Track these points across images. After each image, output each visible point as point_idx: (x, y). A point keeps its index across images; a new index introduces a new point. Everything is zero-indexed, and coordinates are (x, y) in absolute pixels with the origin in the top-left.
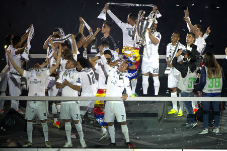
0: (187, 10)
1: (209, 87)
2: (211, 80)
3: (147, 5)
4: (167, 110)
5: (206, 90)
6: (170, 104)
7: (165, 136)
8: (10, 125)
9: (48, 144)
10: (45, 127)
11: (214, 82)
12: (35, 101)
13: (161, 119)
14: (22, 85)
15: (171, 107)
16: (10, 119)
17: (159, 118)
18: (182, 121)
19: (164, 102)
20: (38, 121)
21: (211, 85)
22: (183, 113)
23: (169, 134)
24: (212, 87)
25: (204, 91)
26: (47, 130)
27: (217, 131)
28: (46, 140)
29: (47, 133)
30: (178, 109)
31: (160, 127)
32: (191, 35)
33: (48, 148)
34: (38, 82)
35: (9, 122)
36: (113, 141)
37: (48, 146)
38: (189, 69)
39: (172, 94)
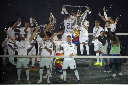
0: (104, 8)
4: (94, 63)
6: (95, 60)
7: (93, 77)
8: (8, 71)
9: (29, 81)
10: (27, 72)
11: (115, 49)
12: (22, 58)
13: (90, 68)
14: (15, 49)
15: (96, 61)
16: (8, 68)
17: (89, 67)
18: (102, 69)
20: (24, 69)
22: (103, 65)
23: (95, 76)
24: (114, 51)
26: (29, 74)
27: (121, 74)
28: (28, 79)
29: (29, 75)
30: (100, 62)
31: (90, 72)
32: (108, 22)
33: (29, 83)
34: (24, 48)
36: (65, 80)
37: (29, 82)
38: (107, 41)
39: (96, 54)
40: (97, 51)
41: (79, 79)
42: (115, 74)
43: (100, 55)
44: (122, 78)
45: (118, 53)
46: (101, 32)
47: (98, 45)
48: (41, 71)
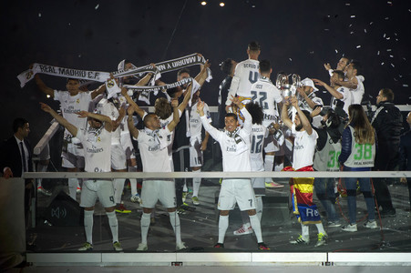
1: (356, 158)
2: (359, 147)
9: (118, 246)
11: (363, 150)
12: (95, 180)
16: (58, 208)
21: (359, 155)
24: (360, 159)
25: (346, 164)
26: (117, 224)
27: (373, 225)
28: (116, 239)
29: (117, 228)
31: (292, 218)
33: (118, 252)
34: (99, 151)
35: (57, 212)
36: (221, 241)
37: (117, 249)
41: (260, 240)
42: (355, 226)
45: (370, 163)
48: (146, 219)
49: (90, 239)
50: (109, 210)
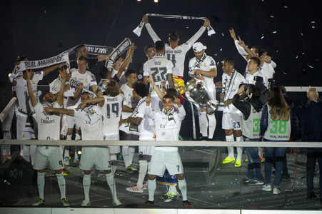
1: (272, 132)
2: (274, 123)
3: (197, 18)
4: (221, 158)
5: (267, 135)
6: (225, 151)
7: (218, 192)
8: (16, 177)
9: (66, 202)
10: (61, 180)
11: (278, 126)
12: (47, 146)
13: (212, 170)
15: (226, 154)
16: (16, 170)
18: (240, 173)
19: (217, 147)
21: (274, 129)
23: (224, 191)
24: (275, 132)
26: (64, 183)
28: (63, 196)
29: (65, 187)
31: (211, 180)
33: (66, 207)
34: (51, 121)
35: (15, 173)
36: (151, 199)
37: (65, 205)
38: (252, 108)
39: (227, 137)
40: (229, 131)
41: (185, 199)
42: (269, 186)
43: (235, 140)
44: (289, 195)
45: (284, 137)
46: (240, 86)
47: (232, 115)
48: (87, 180)
49: (42, 196)
50: (59, 172)
